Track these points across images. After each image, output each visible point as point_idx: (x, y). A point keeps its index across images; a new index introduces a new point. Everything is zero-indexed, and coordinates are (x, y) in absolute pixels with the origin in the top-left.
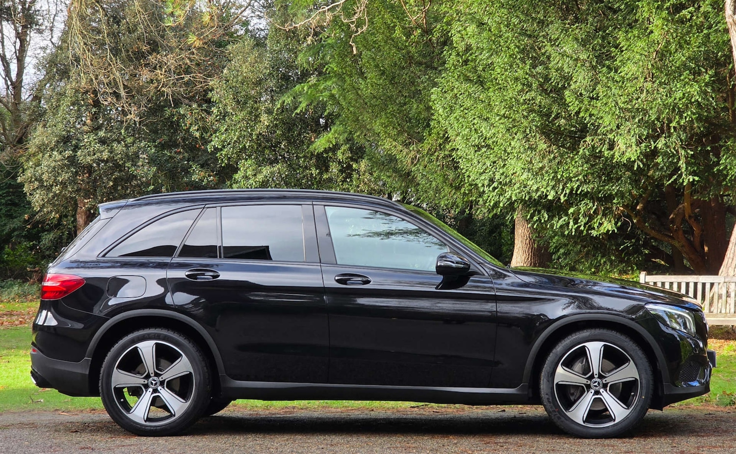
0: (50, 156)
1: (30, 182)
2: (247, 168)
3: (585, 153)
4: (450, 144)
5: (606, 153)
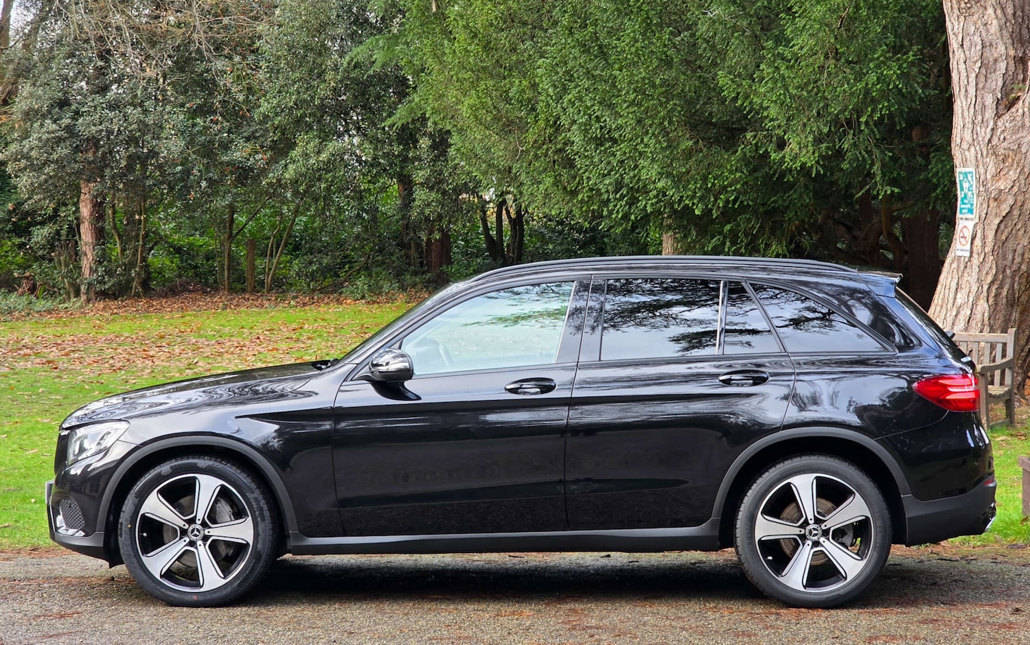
0: (42, 125)
1: (16, 160)
2: (307, 144)
3: (745, 154)
4: (563, 135)
5: (773, 156)
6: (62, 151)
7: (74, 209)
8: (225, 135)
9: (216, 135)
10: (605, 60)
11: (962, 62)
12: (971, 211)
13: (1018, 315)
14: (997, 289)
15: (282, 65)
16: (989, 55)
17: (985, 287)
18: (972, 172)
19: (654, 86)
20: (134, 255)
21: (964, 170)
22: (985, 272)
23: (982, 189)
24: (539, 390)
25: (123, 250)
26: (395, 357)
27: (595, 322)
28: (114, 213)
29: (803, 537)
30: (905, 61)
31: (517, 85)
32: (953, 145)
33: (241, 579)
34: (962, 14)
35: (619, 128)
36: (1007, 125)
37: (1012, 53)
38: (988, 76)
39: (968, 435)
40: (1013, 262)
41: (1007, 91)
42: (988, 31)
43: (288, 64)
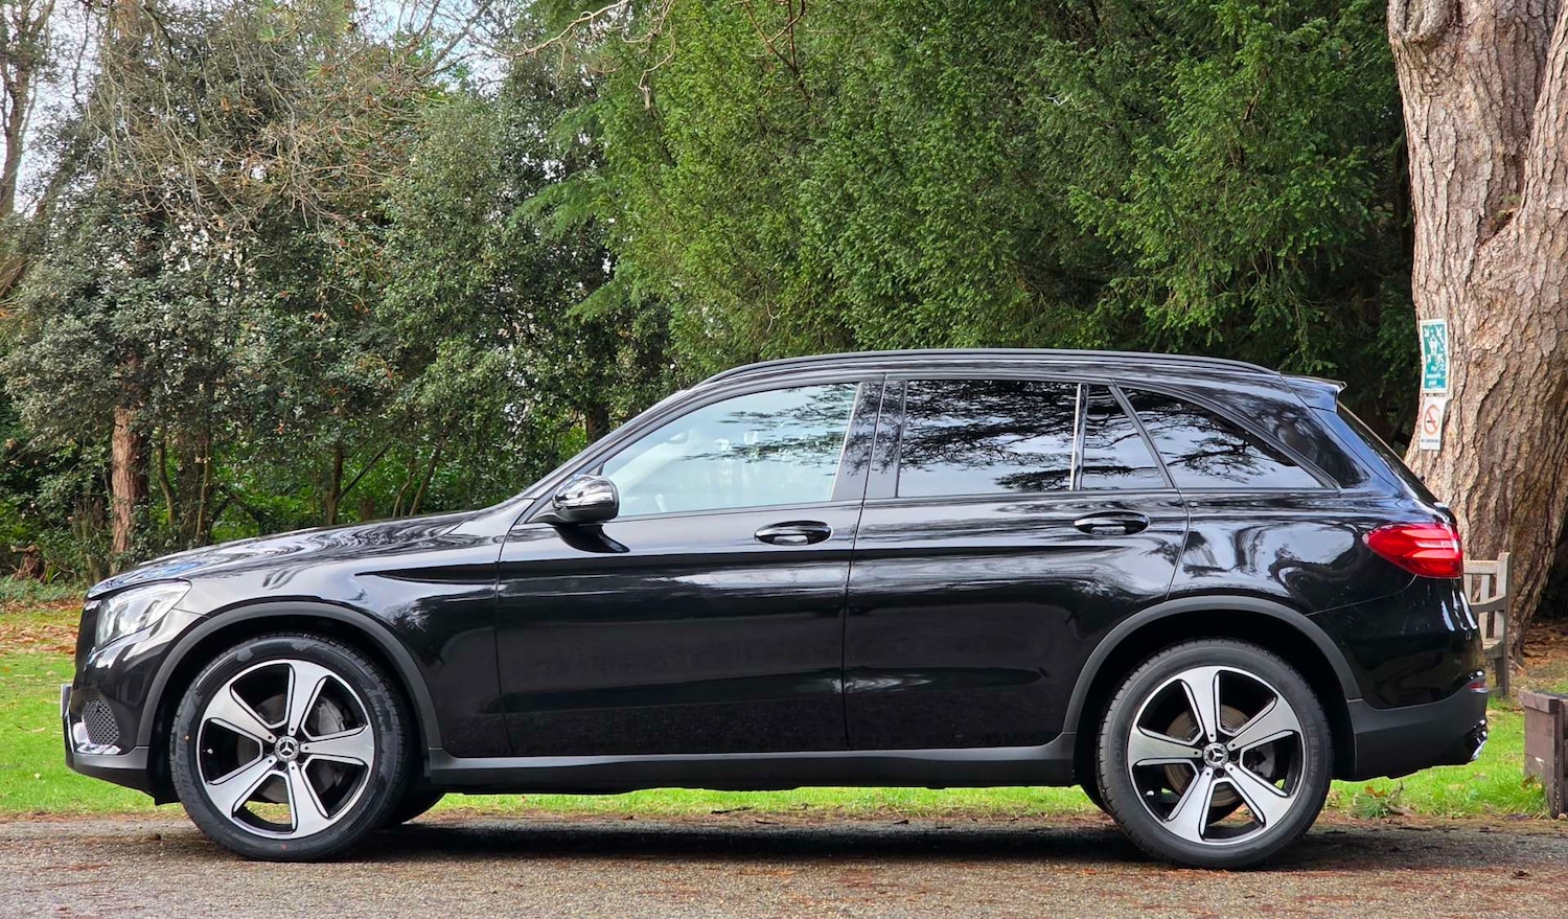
0: (60, 322)
1: (19, 373)
2: (453, 354)
3: (1107, 313)
4: (837, 293)
5: (1149, 310)
6: (88, 360)
7: (104, 449)
8: (332, 339)
9: (318, 340)
10: (901, 173)
11: (1427, 162)
12: (1441, 382)
13: (1512, 537)
14: (1481, 498)
15: (419, 237)
16: (1467, 152)
17: (1464, 496)
18: (1443, 326)
19: (973, 208)
20: (193, 518)
21: (1430, 322)
22: (1463, 472)
23: (1457, 349)
24: (805, 538)
25: (175, 514)
26: (590, 486)
27: (888, 456)
28: (164, 455)
29: (1200, 763)
30: (1343, 167)
31: (765, 225)
32: (1414, 287)
33: (354, 819)
34: (1426, 93)
35: (925, 273)
36: (1494, 254)
37: (1500, 149)
38: (1466, 183)
39: (1444, 608)
40: (1504, 458)
41: (1494, 206)
42: (1464, 117)
43: (426, 235)
